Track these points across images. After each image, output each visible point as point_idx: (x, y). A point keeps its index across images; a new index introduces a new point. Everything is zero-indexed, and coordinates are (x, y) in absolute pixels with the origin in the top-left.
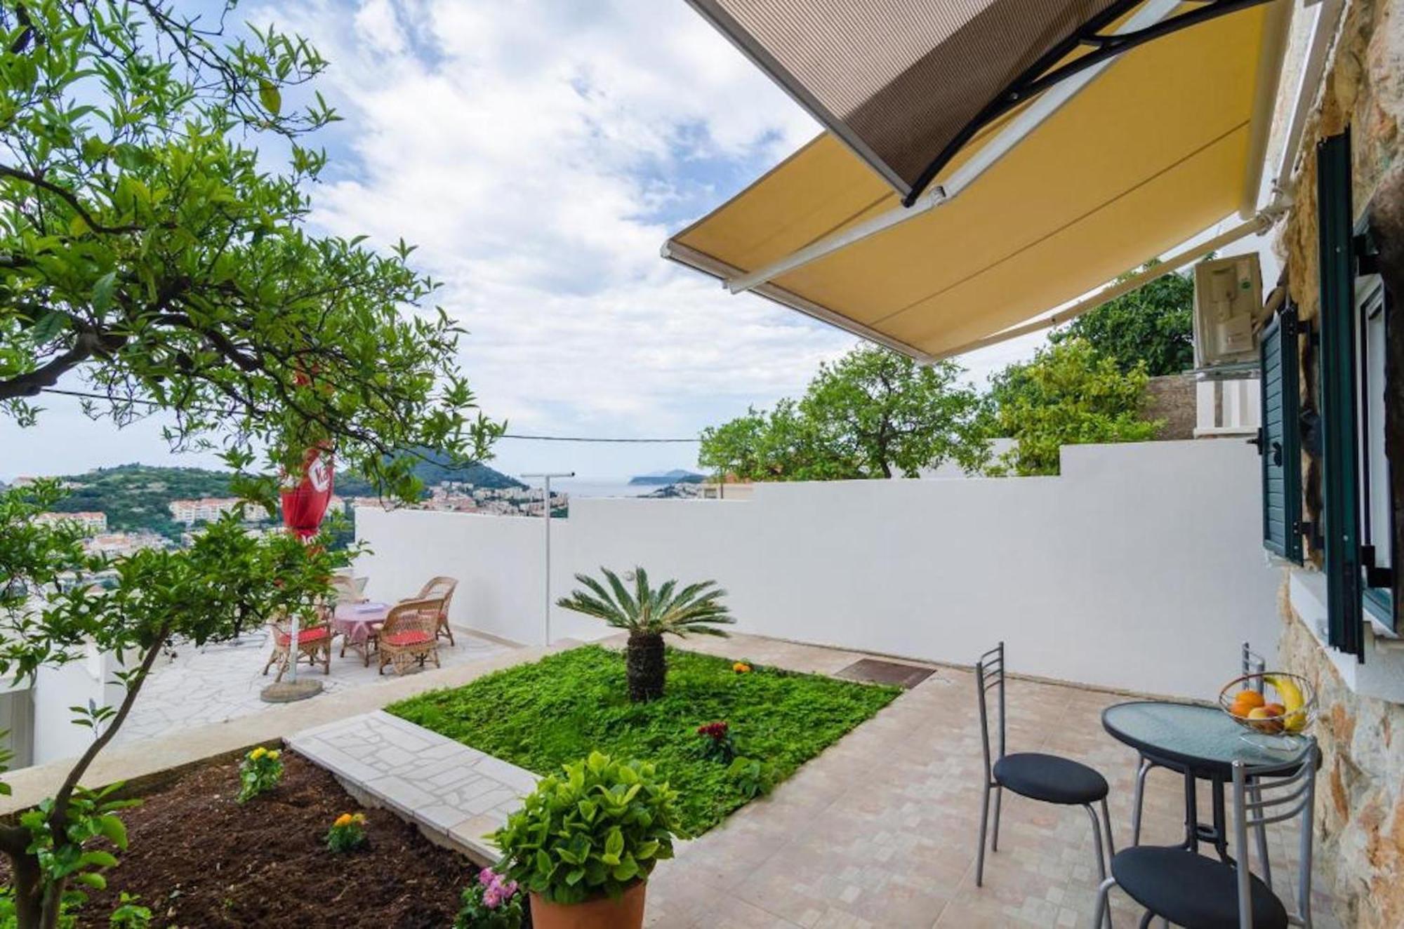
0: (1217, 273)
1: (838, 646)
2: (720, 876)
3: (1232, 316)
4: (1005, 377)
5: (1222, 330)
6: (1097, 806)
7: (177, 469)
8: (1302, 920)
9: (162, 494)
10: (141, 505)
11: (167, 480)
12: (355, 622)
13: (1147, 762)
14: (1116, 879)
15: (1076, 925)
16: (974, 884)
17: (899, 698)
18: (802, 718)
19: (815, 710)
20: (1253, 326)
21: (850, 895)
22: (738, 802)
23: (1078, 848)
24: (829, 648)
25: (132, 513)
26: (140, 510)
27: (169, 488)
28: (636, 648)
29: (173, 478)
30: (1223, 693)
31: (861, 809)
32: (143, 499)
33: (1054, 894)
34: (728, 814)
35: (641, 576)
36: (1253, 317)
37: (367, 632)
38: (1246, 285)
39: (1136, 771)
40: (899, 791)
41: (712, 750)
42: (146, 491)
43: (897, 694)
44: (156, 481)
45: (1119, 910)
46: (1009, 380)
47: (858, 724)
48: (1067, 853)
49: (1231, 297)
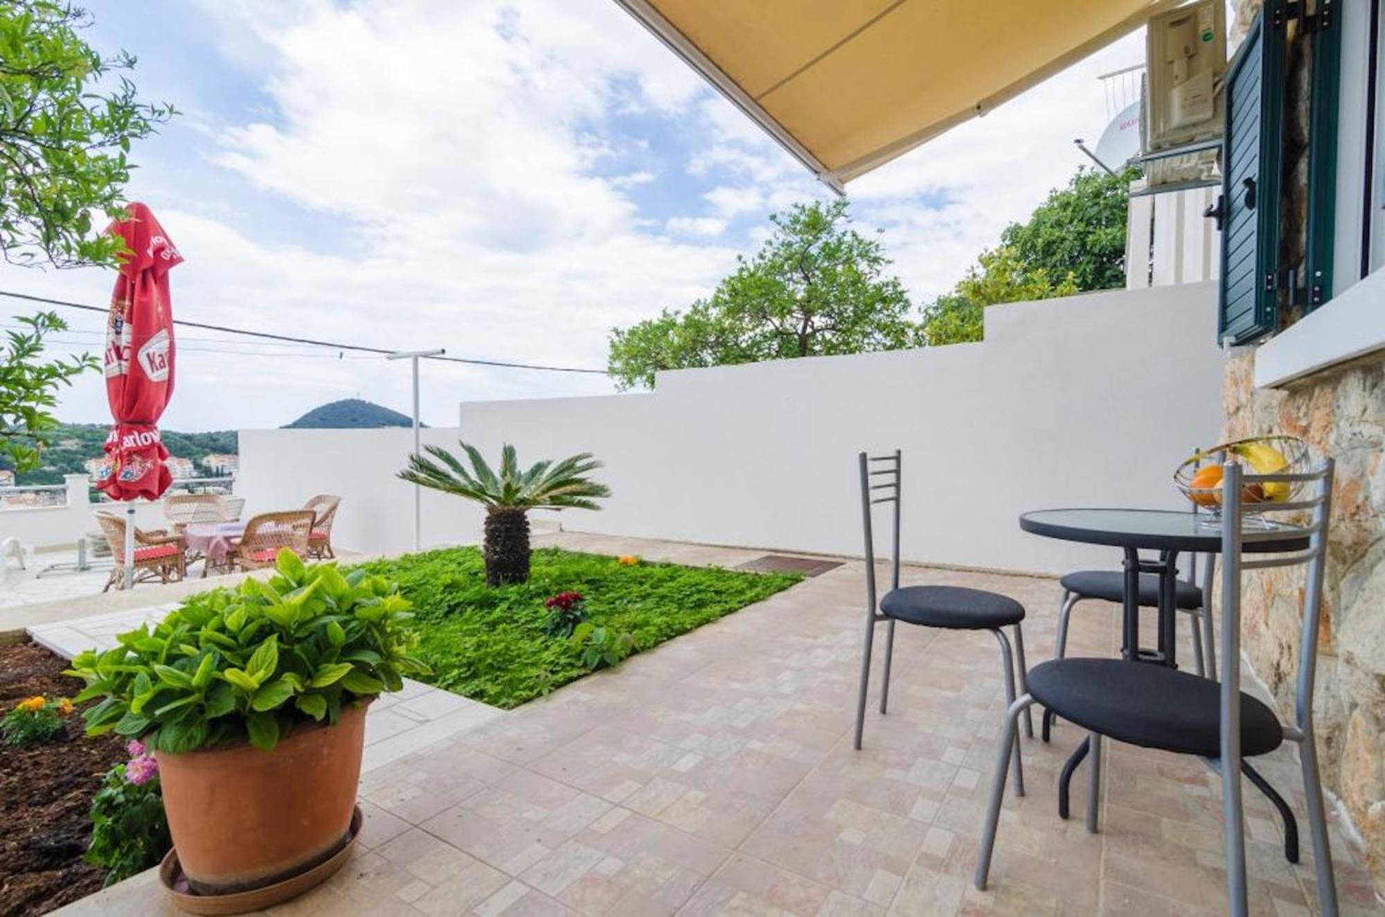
0: (1174, 24)
1: (743, 545)
2: (519, 749)
3: (1189, 76)
4: (936, 308)
5: (1177, 96)
6: (1009, 630)
7: (93, 425)
8: (1299, 730)
9: (77, 452)
10: (53, 464)
11: (81, 437)
12: (212, 538)
13: (1073, 595)
14: (1032, 695)
15: (977, 786)
16: (852, 747)
17: (800, 584)
18: (683, 599)
19: (699, 592)
20: (1215, 85)
21: (686, 763)
22: (575, 673)
23: (987, 707)
24: (734, 548)
25: (45, 472)
26: (52, 468)
27: (85, 446)
28: (493, 526)
29: (89, 435)
30: (1178, 472)
31: (728, 678)
32: (55, 456)
33: (952, 755)
34: (558, 686)
35: (509, 454)
36: (1215, 75)
37: (226, 547)
38: (1207, 37)
39: (1059, 607)
40: (778, 661)
41: (558, 624)
42: (58, 448)
43: (797, 581)
44: (69, 438)
45: (1033, 768)
46: (940, 311)
47: (746, 605)
48: (972, 713)
49: (1190, 55)
